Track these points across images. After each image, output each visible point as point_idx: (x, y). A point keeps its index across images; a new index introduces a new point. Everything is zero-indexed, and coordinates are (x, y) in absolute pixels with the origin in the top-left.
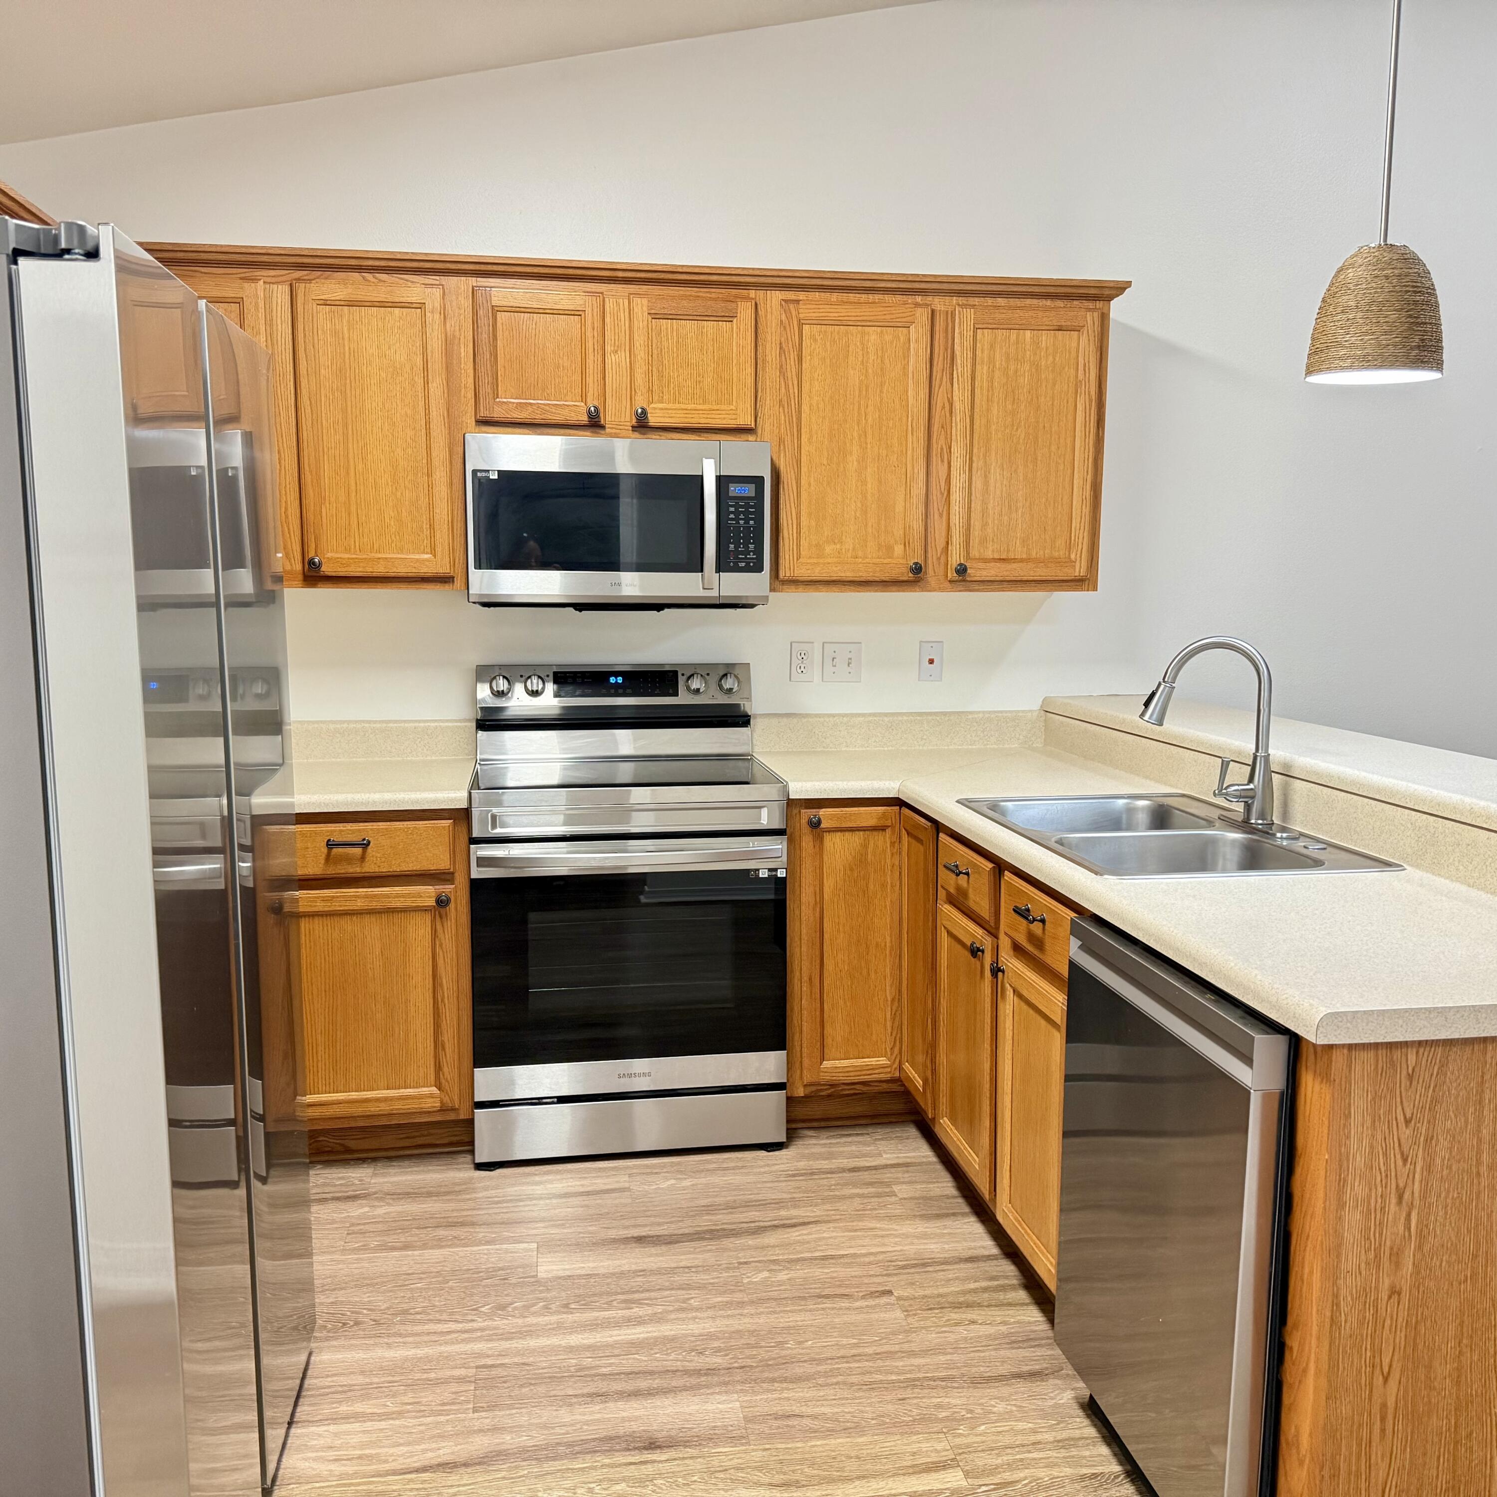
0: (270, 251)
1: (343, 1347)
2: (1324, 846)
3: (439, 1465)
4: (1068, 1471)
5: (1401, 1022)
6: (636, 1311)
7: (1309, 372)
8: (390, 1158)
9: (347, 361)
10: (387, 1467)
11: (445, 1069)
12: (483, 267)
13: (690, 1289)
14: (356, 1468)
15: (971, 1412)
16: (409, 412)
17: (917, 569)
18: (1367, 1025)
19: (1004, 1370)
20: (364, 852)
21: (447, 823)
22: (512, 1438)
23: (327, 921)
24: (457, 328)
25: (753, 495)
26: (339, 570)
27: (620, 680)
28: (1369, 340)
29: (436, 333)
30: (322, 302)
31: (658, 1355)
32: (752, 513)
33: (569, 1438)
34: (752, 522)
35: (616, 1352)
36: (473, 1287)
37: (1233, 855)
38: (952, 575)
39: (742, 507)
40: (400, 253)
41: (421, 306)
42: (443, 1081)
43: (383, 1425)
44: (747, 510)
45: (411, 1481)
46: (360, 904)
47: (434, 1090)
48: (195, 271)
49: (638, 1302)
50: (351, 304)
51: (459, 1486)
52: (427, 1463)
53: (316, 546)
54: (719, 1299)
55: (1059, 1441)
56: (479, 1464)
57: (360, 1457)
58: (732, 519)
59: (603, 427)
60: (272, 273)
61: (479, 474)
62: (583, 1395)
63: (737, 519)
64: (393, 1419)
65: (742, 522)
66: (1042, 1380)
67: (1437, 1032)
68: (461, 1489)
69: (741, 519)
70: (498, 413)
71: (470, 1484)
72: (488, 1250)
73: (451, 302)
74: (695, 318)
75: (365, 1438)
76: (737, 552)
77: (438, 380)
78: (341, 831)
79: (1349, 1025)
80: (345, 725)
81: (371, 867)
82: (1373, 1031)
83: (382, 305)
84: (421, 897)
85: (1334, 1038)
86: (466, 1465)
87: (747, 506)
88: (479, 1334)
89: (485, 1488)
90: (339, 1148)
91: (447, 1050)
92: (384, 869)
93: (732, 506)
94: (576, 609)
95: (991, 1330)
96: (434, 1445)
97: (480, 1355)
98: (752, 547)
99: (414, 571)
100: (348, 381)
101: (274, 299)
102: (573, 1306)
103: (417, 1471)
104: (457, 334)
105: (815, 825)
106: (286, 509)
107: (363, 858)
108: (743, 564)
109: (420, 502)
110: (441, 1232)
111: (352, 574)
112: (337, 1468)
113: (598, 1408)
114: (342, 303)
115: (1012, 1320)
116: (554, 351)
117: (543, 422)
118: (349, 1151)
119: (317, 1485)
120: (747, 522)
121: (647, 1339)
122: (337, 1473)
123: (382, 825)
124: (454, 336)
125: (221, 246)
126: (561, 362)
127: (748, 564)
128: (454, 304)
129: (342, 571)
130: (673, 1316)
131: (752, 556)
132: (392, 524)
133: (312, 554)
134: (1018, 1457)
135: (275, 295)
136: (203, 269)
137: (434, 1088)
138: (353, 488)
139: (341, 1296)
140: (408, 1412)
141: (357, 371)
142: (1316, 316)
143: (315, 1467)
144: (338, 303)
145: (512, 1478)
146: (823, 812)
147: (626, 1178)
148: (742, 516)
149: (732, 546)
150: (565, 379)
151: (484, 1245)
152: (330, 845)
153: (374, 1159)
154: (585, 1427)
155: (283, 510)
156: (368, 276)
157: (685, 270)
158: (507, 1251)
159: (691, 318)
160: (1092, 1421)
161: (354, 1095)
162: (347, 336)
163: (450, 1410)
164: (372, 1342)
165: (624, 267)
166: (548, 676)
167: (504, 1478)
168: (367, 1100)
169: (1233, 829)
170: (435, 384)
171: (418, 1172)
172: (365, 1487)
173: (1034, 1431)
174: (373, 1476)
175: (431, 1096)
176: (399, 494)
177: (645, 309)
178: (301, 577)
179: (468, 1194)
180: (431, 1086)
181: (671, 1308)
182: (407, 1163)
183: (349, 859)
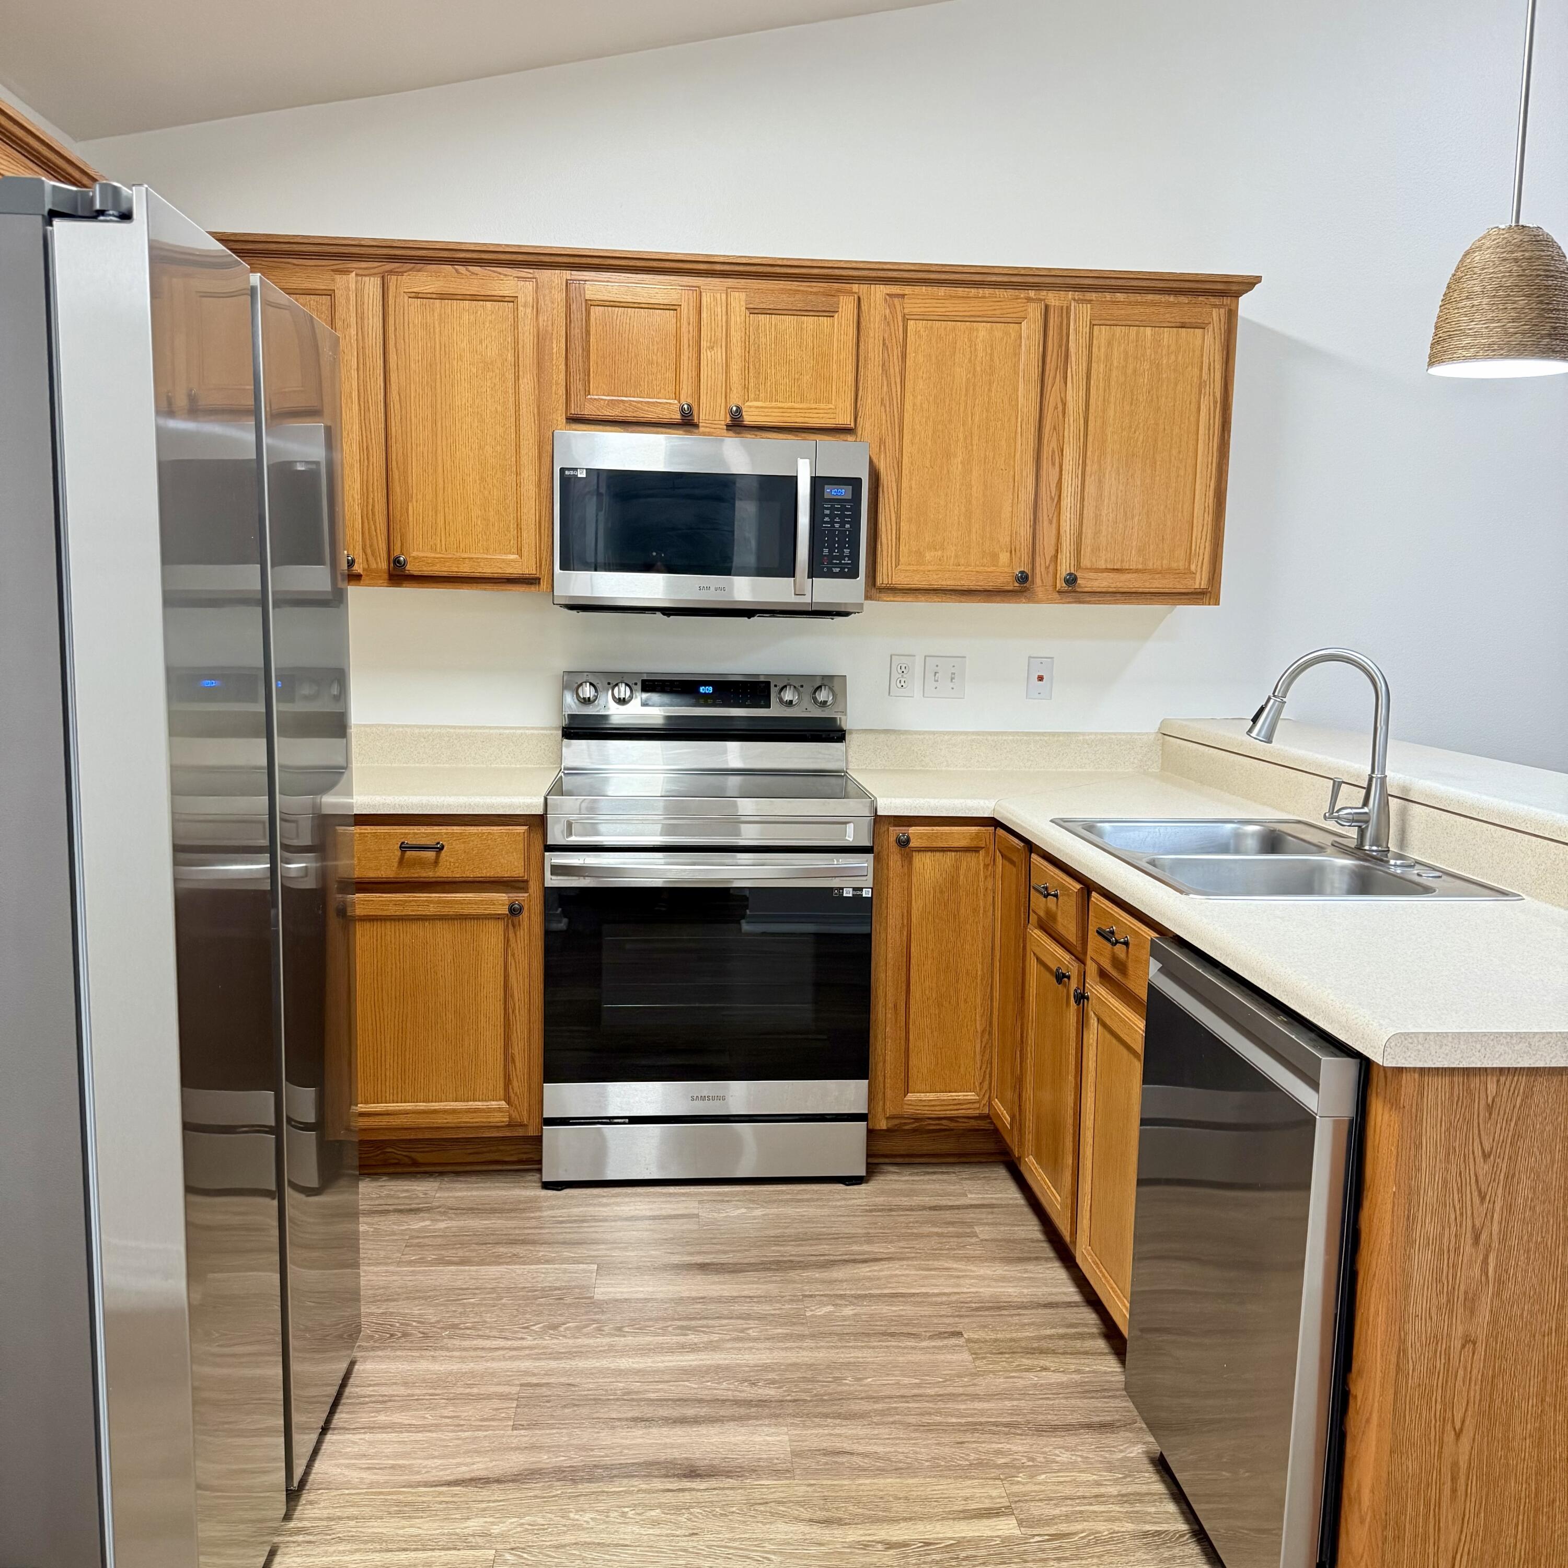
0: (363, 243)
1: (389, 1358)
2: (1440, 874)
3: (472, 1480)
4: (1130, 1527)
5: (1478, 1046)
6: (692, 1338)
7: (1431, 364)
8: (457, 1173)
10: (418, 1478)
11: (515, 1083)
12: (577, 260)
13: (749, 1319)
14: (387, 1477)
15: (1032, 1459)
16: (499, 409)
17: (1023, 578)
18: (1441, 1047)
19: (1072, 1419)
20: (438, 857)
21: (522, 829)
22: (549, 1458)
23: (400, 926)
24: (550, 323)
25: (850, 497)
26: (425, 569)
28: (1496, 327)
29: (527, 328)
30: (413, 295)
31: (709, 1384)
32: (848, 516)
33: (607, 1461)
34: (848, 526)
35: (666, 1378)
36: (526, 1305)
37: (1340, 882)
38: (1061, 584)
39: (837, 509)
41: (513, 300)
42: (512, 1095)
43: (419, 1436)
44: (843, 512)
45: (440, 1493)
46: (432, 910)
47: (503, 1104)
48: (288, 263)
49: (694, 1329)
50: (443, 297)
51: (489, 1501)
52: (460, 1477)
53: (402, 545)
54: (780, 1331)
55: (1123, 1495)
56: (513, 1481)
57: (393, 1467)
58: (827, 522)
59: (696, 426)
60: (364, 265)
61: (567, 473)
62: (627, 1419)
63: (832, 523)
64: (430, 1431)
65: (837, 525)
66: (1113, 1432)
67: (1520, 1059)
68: (492, 1504)
69: (837, 522)
70: (589, 410)
71: (501, 1501)
72: (547, 1269)
73: (544, 296)
74: (795, 313)
75: (399, 1448)
76: (831, 557)
78: (415, 834)
79: (1420, 1047)
80: (430, 730)
81: (443, 872)
82: (1447, 1055)
83: (474, 298)
84: (494, 904)
85: (1403, 1061)
86: (498, 1481)
87: (843, 509)
88: (527, 1352)
89: (516, 1505)
90: (407, 1160)
91: (517, 1064)
92: (457, 874)
93: (827, 509)
94: (664, 614)
95: (1064, 1378)
96: (468, 1460)
97: (526, 1373)
98: (847, 551)
101: (366, 292)
102: (626, 1329)
103: (449, 1484)
104: (550, 328)
105: (903, 843)
106: (373, 506)
107: (436, 862)
108: (838, 570)
109: (508, 501)
110: (502, 1250)
111: (437, 574)
112: (368, 1476)
113: (641, 1432)
114: (434, 296)
115: (1088, 1369)
116: (648, 349)
117: (634, 420)
118: (415, 1163)
119: (347, 1492)
120: (842, 525)
121: (699, 1366)
122: (367, 1481)
123: (457, 829)
125: (314, 237)
126: (655, 358)
127: (842, 569)
128: (547, 298)
129: (427, 570)
130: (729, 1345)
131: (847, 561)
133: (397, 553)
134: (1078, 1508)
135: (366, 288)
136: (295, 261)
137: (503, 1102)
138: (441, 486)
139: (392, 1307)
140: (447, 1425)
141: (447, 366)
142: (1440, 303)
143: (346, 1473)
144: (429, 296)
145: (544, 1497)
146: (912, 830)
147: (696, 1205)
148: (837, 520)
149: (826, 551)
150: (659, 376)
151: (542, 1263)
152: (404, 848)
153: (442, 1174)
154: (626, 1451)
155: (370, 507)
156: (461, 269)
157: (785, 263)
158: (565, 1271)
159: (790, 312)
160: (1161, 1477)
161: (422, 1106)
162: (437, 330)
163: (489, 1426)
164: (418, 1354)
165: (722, 260)
166: (636, 684)
167: (536, 1497)
168: (435, 1112)
169: (1343, 855)
171: (484, 1189)
172: (395, 1497)
173: (1098, 1484)
174: (404, 1487)
175: (500, 1110)
176: (486, 492)
177: (743, 303)
178: (386, 576)
179: (533, 1212)
180: (500, 1100)
181: (728, 1337)
182: (474, 1179)
183: (421, 863)
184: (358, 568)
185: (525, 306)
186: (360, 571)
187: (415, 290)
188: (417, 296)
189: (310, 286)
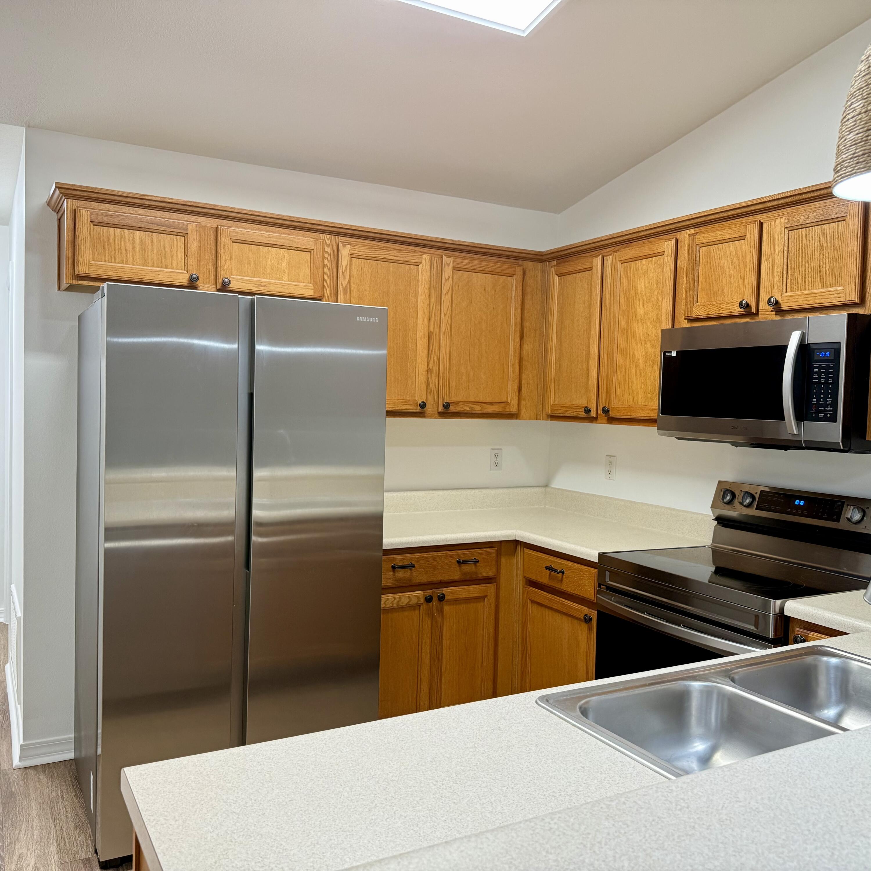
0: (603, 239)
9: (631, 293)
25: (832, 358)
27: (802, 503)
29: (668, 268)
32: (831, 373)
34: (830, 381)
39: (823, 368)
40: (653, 224)
41: (662, 254)
44: (827, 370)
58: (816, 378)
61: (667, 354)
63: (819, 378)
65: (823, 380)
69: (823, 378)
76: (818, 405)
77: (667, 297)
83: (647, 257)
87: (828, 367)
93: (816, 368)
98: (829, 400)
99: (647, 415)
100: (630, 305)
108: (822, 415)
114: (631, 260)
116: (729, 268)
120: (827, 381)
124: (681, 268)
127: (826, 415)
131: (829, 408)
132: (642, 387)
136: (583, 255)
138: (628, 367)
144: (629, 260)
148: (823, 376)
149: (814, 400)
157: (808, 190)
170: (666, 300)
177: (783, 225)
184: (593, 414)
185: (667, 256)
186: (594, 415)
187: (622, 259)
188: (623, 262)
189: (585, 267)
